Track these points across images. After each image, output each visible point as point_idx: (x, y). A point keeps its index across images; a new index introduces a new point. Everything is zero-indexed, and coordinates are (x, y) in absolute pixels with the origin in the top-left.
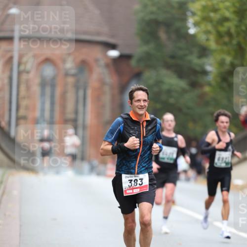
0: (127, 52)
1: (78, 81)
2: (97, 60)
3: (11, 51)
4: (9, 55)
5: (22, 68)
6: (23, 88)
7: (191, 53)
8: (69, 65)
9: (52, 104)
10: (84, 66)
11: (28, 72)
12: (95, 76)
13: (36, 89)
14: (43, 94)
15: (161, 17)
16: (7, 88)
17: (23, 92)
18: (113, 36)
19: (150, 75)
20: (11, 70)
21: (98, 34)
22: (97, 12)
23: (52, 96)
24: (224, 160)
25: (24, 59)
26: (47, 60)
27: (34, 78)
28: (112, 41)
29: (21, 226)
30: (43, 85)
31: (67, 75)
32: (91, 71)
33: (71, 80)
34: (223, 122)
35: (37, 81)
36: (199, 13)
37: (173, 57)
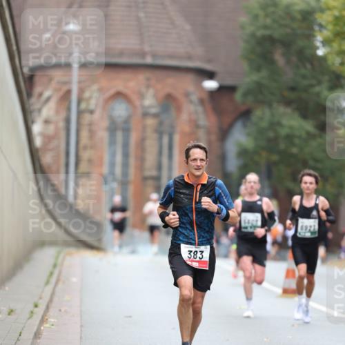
0: (229, 82)
1: (161, 123)
2: (187, 95)
3: (69, 83)
4: (65, 88)
5: (83, 106)
6: (85, 134)
7: (319, 83)
8: (149, 101)
9: (126, 155)
10: (169, 102)
11: (92, 112)
12: (185, 116)
13: (103, 135)
14: (112, 142)
15: (277, 33)
16: (63, 134)
17: (85, 139)
18: (209, 61)
19: (262, 115)
20: (69, 109)
21: (190, 58)
22: (188, 27)
23: (126, 146)
24: (309, 228)
25: (87, 94)
26: (119, 95)
27: (99, 120)
28: (208, 67)
29: (81, 326)
30: (112, 129)
31: (145, 115)
32: (179, 109)
33: (151, 122)
34: (306, 183)
35: (105, 123)
36: (330, 27)
37: (293, 89)
